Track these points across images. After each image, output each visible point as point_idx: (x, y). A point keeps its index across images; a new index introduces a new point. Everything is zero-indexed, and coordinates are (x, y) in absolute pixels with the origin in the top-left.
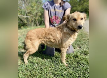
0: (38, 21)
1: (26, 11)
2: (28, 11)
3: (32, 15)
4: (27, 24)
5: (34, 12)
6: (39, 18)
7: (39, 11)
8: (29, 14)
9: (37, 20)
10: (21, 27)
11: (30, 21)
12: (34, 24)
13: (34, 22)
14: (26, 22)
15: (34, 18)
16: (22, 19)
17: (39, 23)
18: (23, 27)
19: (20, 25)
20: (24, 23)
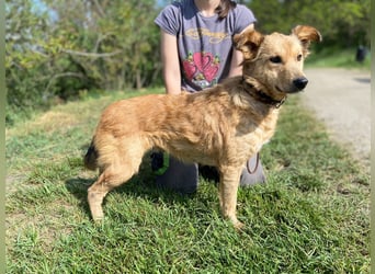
0: (139, 72)
1: (96, 37)
2: (105, 37)
3: (118, 51)
4: (100, 83)
5: (124, 41)
6: (145, 61)
7: (145, 37)
8: (109, 48)
9: (138, 67)
10: (81, 92)
11: (113, 70)
12: (127, 81)
13: (127, 74)
14: (96, 74)
15: (126, 59)
16: (83, 65)
17: (144, 79)
18: (85, 91)
19: (78, 85)
20: (89, 78)
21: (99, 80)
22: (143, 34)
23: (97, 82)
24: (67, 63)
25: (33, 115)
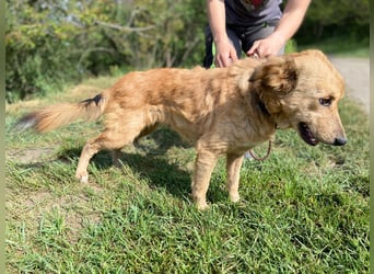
0: (170, 50)
1: (130, 13)
2: (138, 12)
3: (150, 27)
4: (131, 60)
5: (157, 16)
6: (176, 39)
7: (178, 15)
8: (142, 24)
9: (169, 46)
10: (111, 67)
11: (144, 47)
12: (157, 60)
13: (157, 52)
14: (128, 50)
15: (158, 37)
16: (114, 39)
17: (174, 58)
18: (116, 67)
19: (109, 61)
20: (120, 54)
21: (130, 56)
22: (176, 11)
23: (128, 59)
24: (100, 37)
25: (65, 87)
